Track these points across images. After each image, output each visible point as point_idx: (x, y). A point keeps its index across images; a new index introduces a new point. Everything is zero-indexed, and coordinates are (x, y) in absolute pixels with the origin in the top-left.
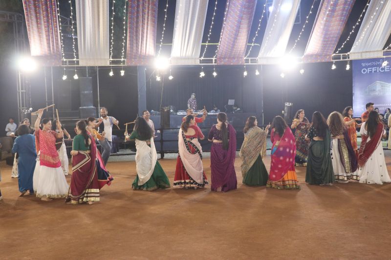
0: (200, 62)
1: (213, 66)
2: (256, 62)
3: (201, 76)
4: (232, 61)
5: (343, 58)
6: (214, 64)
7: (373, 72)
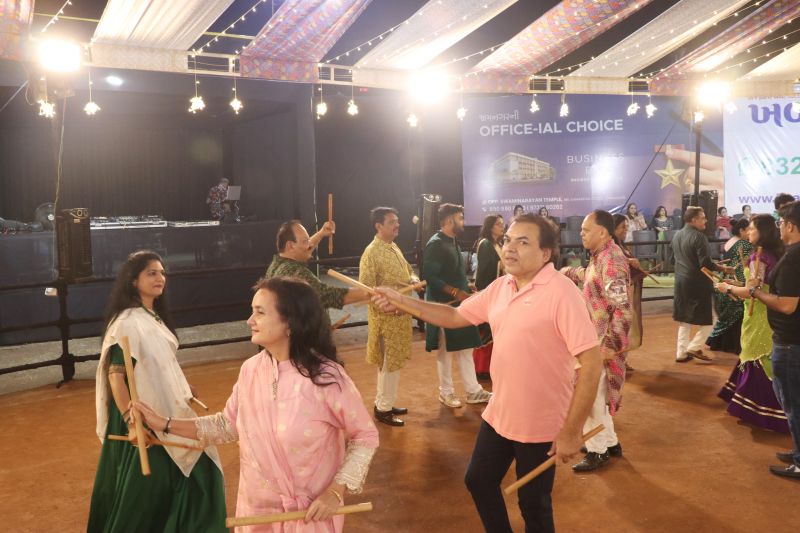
0: (191, 65)
1: (230, 80)
3: (192, 109)
4: (283, 70)
5: (553, 88)
6: (230, 73)
7: (502, 133)
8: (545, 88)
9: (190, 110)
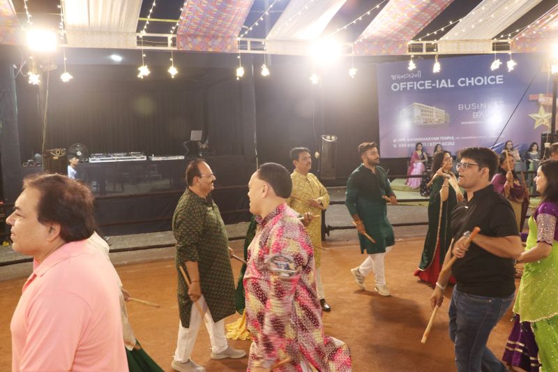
0: (139, 43)
1: (168, 53)
2: (263, 50)
3: (140, 76)
4: (210, 44)
5: (427, 51)
6: (169, 48)
7: (408, 89)
8: (421, 50)
9: (139, 76)
